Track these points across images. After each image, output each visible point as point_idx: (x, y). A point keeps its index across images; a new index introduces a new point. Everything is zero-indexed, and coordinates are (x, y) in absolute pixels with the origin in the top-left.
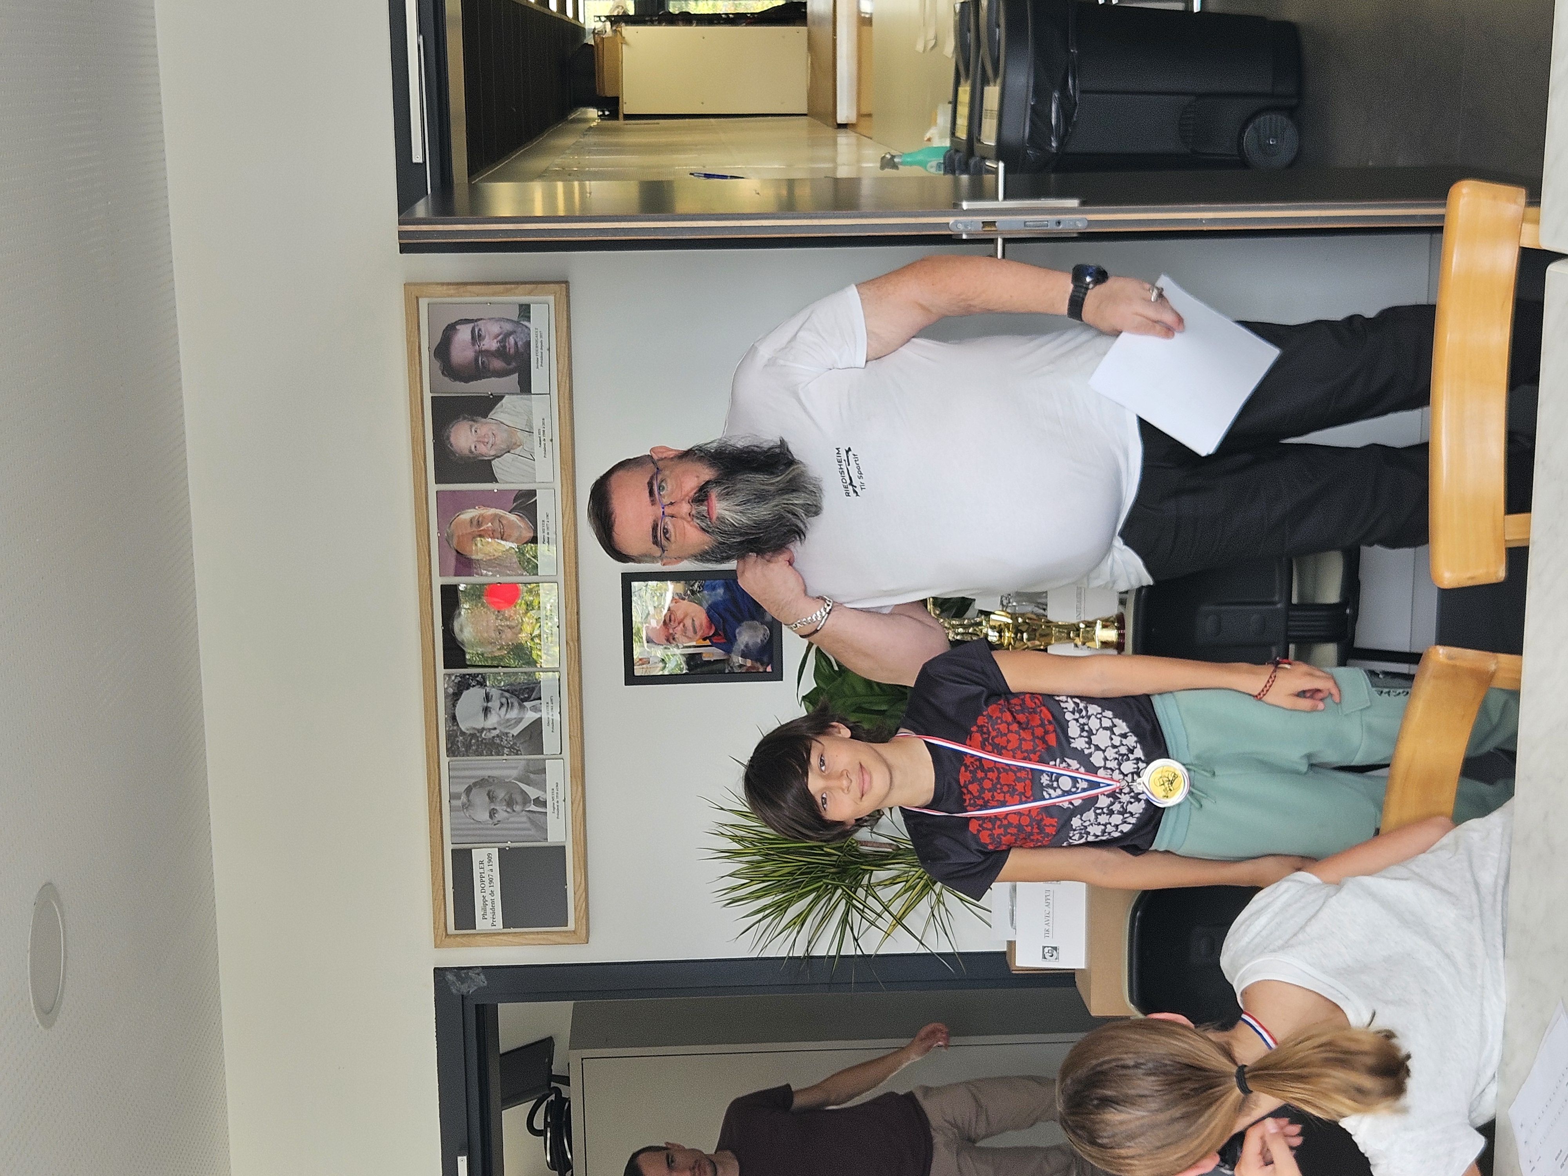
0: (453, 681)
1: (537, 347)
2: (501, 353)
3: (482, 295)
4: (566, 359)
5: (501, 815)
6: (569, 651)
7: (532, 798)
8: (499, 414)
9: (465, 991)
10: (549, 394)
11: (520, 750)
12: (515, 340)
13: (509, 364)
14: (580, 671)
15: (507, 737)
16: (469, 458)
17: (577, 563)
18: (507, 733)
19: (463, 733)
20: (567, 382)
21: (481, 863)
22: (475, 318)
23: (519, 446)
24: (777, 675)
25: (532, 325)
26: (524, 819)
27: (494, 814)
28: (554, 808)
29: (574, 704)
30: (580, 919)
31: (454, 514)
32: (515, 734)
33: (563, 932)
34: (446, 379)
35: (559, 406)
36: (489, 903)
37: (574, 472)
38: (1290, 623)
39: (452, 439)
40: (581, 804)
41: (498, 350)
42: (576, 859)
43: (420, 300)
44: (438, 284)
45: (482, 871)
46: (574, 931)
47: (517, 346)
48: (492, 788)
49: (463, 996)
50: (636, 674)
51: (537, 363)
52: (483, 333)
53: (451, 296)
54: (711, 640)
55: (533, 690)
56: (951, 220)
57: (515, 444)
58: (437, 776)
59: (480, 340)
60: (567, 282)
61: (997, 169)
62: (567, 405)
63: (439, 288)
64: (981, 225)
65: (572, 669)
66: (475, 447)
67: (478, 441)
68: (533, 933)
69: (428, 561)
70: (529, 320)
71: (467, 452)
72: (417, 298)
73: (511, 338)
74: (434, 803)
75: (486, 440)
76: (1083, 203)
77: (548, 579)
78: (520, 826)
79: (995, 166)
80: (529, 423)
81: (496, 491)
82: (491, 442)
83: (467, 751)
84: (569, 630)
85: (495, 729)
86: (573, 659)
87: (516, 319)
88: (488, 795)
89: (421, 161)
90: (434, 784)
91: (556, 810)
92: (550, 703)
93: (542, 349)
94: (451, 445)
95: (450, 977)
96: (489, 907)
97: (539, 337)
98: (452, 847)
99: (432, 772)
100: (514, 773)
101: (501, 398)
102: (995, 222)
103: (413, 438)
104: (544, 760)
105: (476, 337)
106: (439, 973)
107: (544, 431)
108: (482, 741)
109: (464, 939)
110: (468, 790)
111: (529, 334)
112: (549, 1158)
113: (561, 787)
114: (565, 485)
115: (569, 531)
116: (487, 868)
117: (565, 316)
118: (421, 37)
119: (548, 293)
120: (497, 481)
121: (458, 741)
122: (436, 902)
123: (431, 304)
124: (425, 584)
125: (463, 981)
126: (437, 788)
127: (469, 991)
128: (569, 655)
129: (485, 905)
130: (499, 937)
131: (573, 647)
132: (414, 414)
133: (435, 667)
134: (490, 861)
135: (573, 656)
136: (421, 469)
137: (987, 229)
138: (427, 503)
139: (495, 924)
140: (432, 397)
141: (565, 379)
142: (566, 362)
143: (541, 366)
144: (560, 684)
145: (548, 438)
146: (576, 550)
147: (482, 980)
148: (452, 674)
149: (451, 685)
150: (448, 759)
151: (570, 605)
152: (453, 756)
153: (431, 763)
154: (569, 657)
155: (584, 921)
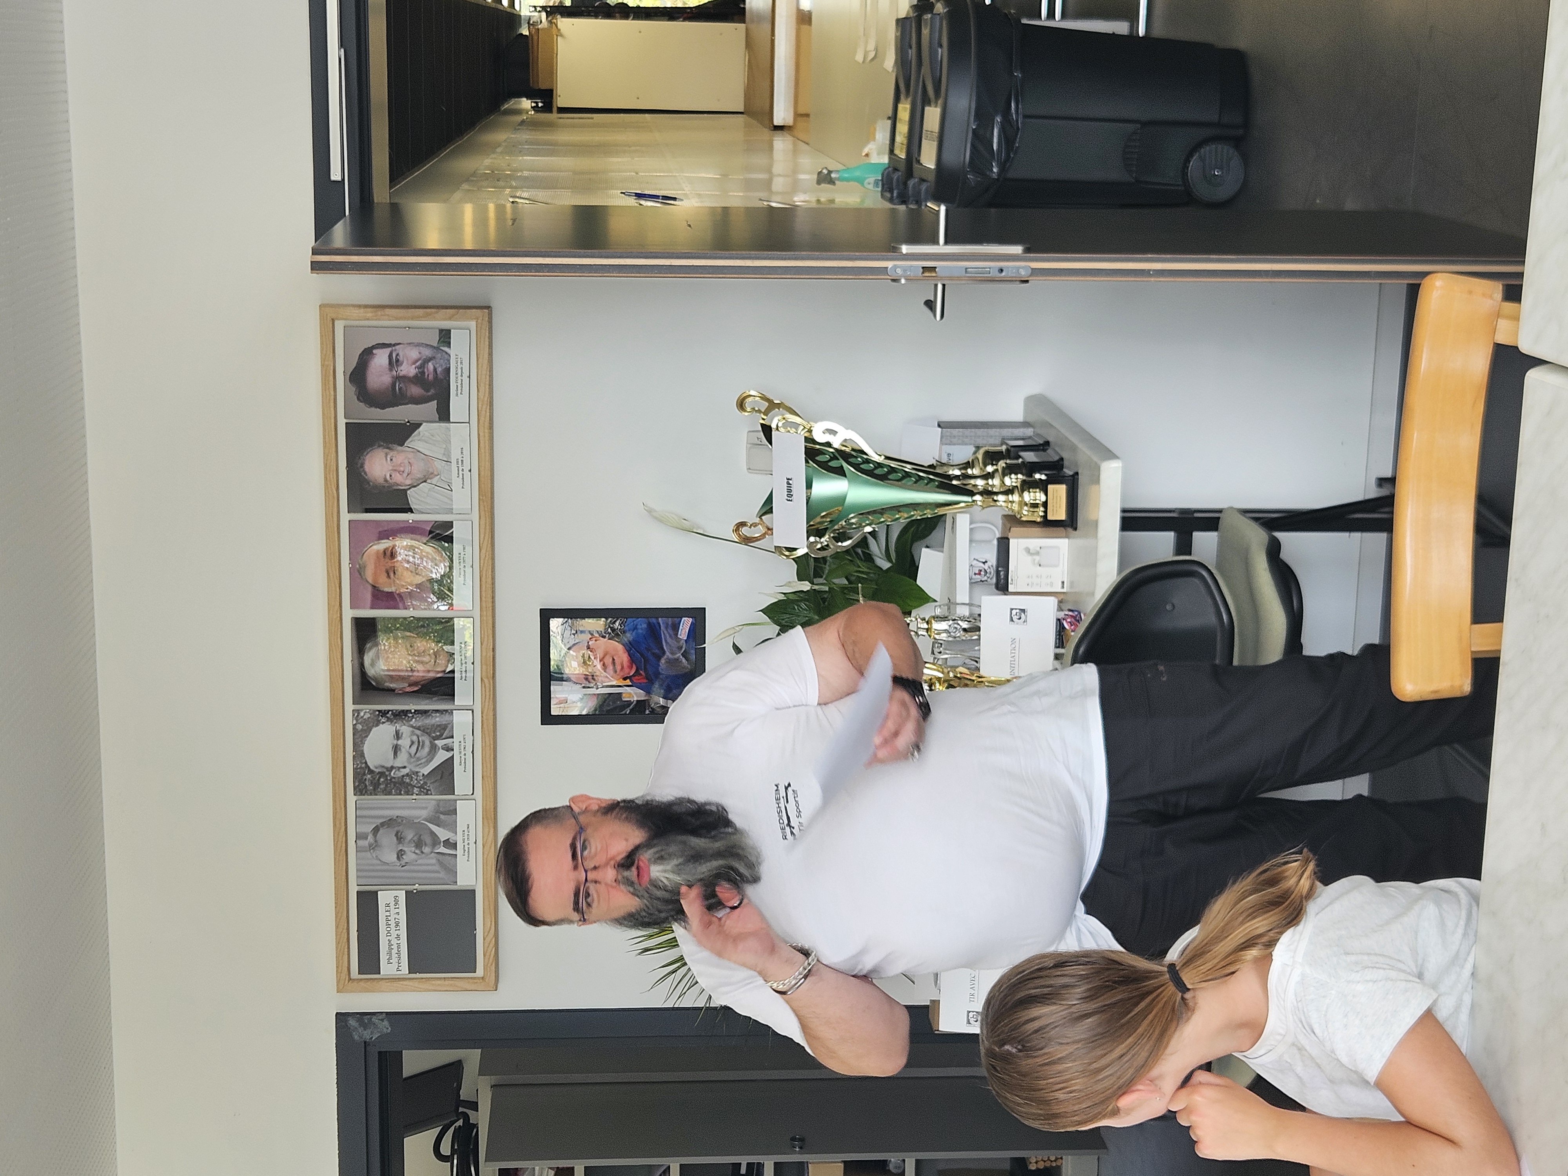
0: (362, 717)
1: (457, 374)
2: (419, 379)
3: (401, 319)
4: (487, 387)
5: (409, 856)
6: (484, 689)
7: (442, 840)
8: (415, 442)
9: (368, 1037)
10: (469, 423)
11: (430, 790)
12: (434, 367)
14: (495, 710)
16: (384, 487)
17: (493, 598)
18: (417, 772)
19: (371, 772)
20: (488, 411)
21: (388, 905)
25: (452, 351)
26: (434, 861)
27: (402, 855)
29: (488, 744)
30: (489, 965)
31: (367, 546)
32: (426, 774)
33: (471, 978)
35: (479, 435)
36: (395, 947)
37: (492, 503)
39: (367, 467)
41: (416, 376)
42: (487, 903)
43: (336, 322)
44: (354, 306)
45: (388, 914)
46: (483, 978)
47: (436, 372)
48: (400, 828)
49: (365, 1042)
50: (553, 714)
51: (457, 390)
52: (401, 359)
53: (368, 319)
54: (632, 680)
55: (445, 729)
56: (889, 264)
57: (432, 473)
58: (343, 815)
59: (397, 366)
60: (489, 308)
61: (938, 211)
62: (487, 435)
63: (356, 310)
64: (921, 270)
65: (486, 706)
66: (391, 476)
67: (395, 470)
68: (440, 978)
69: (338, 593)
70: (449, 346)
71: (381, 481)
72: (333, 321)
73: (430, 364)
74: (339, 843)
75: (402, 469)
76: (1027, 250)
77: (462, 614)
78: (430, 868)
79: (937, 209)
80: (448, 452)
81: (411, 521)
82: (407, 471)
83: (374, 789)
84: (484, 667)
85: (405, 767)
86: (487, 697)
87: (435, 345)
88: (396, 835)
89: (339, 179)
90: (340, 823)
93: (462, 376)
94: (365, 473)
95: (352, 1022)
96: (395, 951)
97: (459, 364)
98: (357, 888)
99: (338, 810)
100: (424, 813)
101: (419, 425)
102: (935, 267)
103: (325, 465)
104: (456, 800)
105: (394, 362)
106: (341, 1018)
107: (462, 461)
108: (391, 780)
109: (369, 983)
110: (376, 830)
111: (449, 361)
113: (472, 827)
114: (483, 518)
115: (486, 565)
116: (393, 911)
117: (487, 343)
118: (342, 50)
119: (470, 318)
120: (412, 512)
121: (365, 779)
122: (340, 945)
123: (348, 326)
124: (335, 617)
125: (365, 1026)
126: (343, 828)
127: (372, 1038)
128: (484, 692)
129: (391, 949)
130: (405, 983)
131: (487, 685)
132: (327, 440)
133: (343, 703)
134: (396, 904)
135: (488, 694)
136: (334, 497)
137: (927, 274)
138: (339, 533)
139: (400, 968)
140: (346, 423)
141: (485, 408)
142: (487, 390)
143: (461, 394)
144: (473, 724)
145: (467, 468)
146: (493, 584)
147: (385, 1027)
148: (362, 710)
149: (360, 721)
150: (355, 798)
151: (486, 640)
152: (361, 795)
153: (337, 802)
154: (484, 695)
155: (493, 968)
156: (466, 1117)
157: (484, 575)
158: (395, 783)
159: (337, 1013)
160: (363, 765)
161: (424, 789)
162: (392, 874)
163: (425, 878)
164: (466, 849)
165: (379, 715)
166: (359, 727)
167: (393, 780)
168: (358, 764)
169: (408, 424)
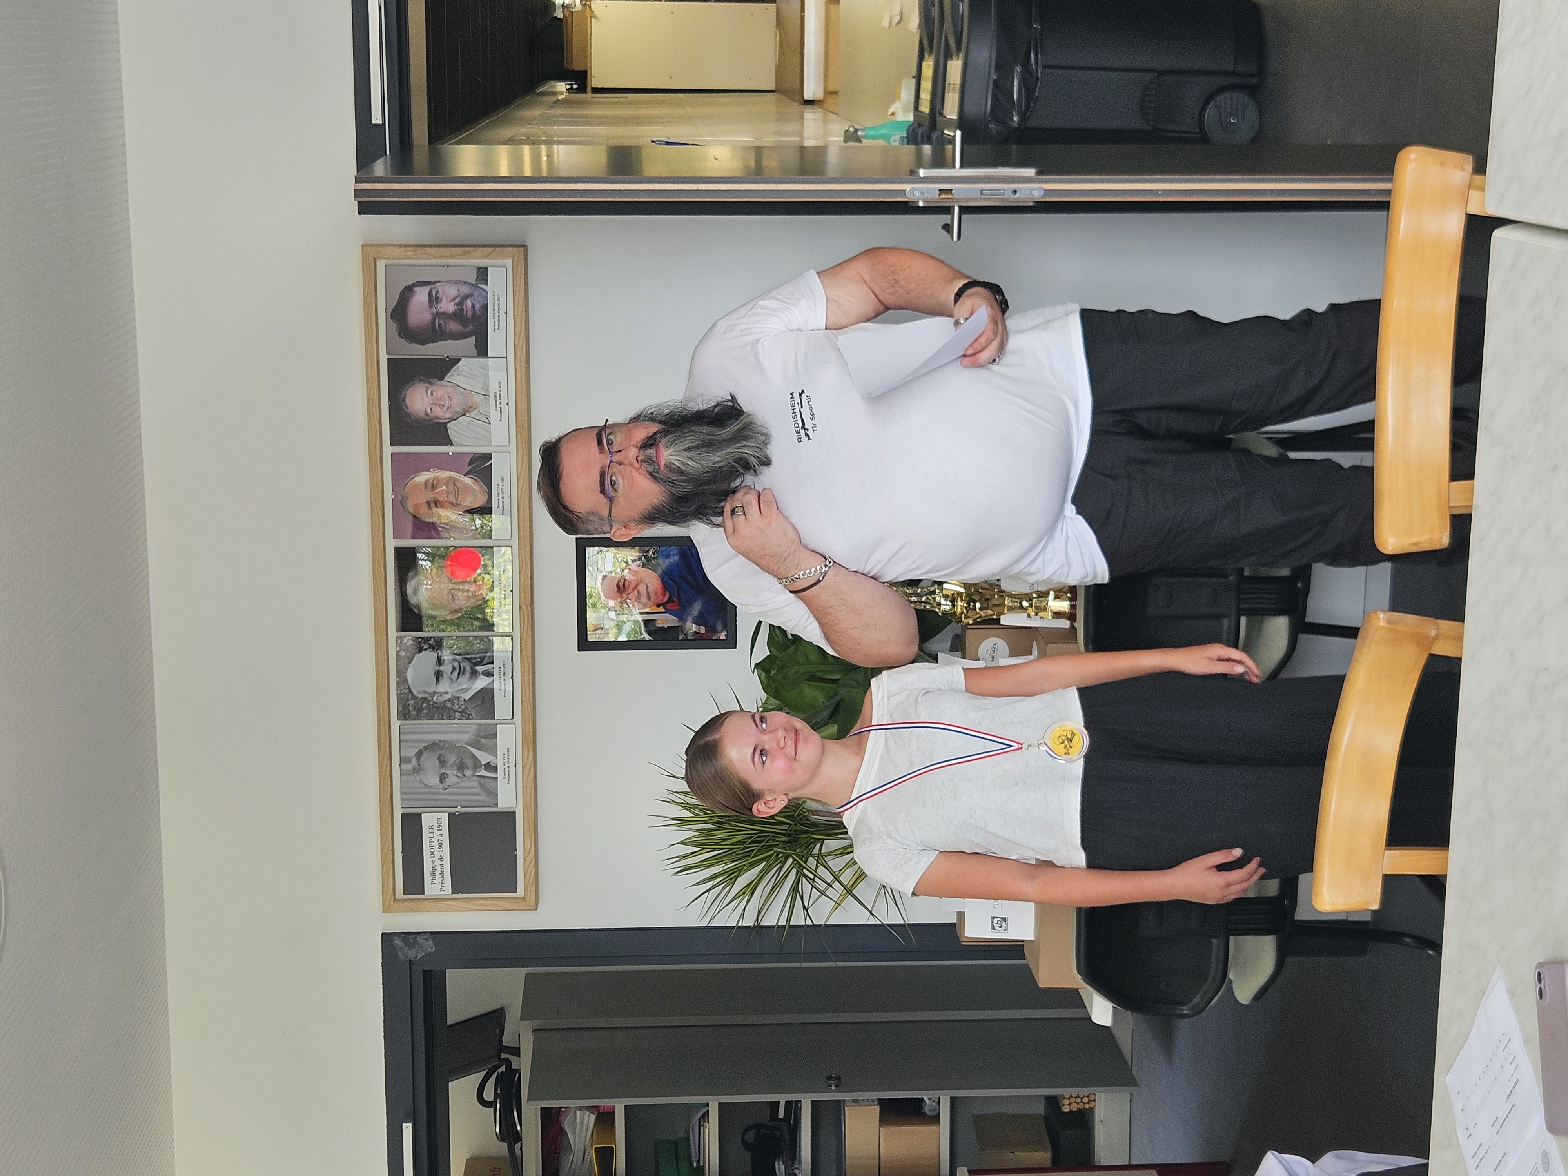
0: (405, 644)
1: (494, 310)
2: (458, 315)
3: (440, 257)
4: (524, 323)
5: (452, 779)
6: (522, 616)
7: (483, 763)
8: (454, 376)
9: (413, 956)
10: (506, 357)
12: (472, 303)
13: (465, 327)
14: (533, 636)
15: (459, 701)
16: (425, 420)
17: (531, 528)
18: (459, 697)
20: (524, 345)
21: (431, 827)
22: (433, 281)
23: (475, 409)
24: (731, 643)
25: (489, 289)
26: (476, 784)
27: (445, 778)
28: (505, 773)
29: (527, 669)
30: (530, 884)
31: (409, 477)
32: (467, 699)
33: (512, 898)
34: (403, 340)
35: (516, 369)
36: (438, 868)
37: (530, 435)
38: (1241, 596)
39: (408, 402)
40: (532, 770)
41: (455, 313)
42: (526, 825)
43: (378, 261)
44: (394, 245)
45: (431, 835)
46: (523, 897)
48: (442, 752)
49: (410, 961)
50: (589, 640)
52: (440, 296)
53: (409, 258)
54: (666, 606)
56: (907, 187)
57: (471, 407)
58: (388, 739)
59: (437, 303)
60: (525, 246)
61: (954, 137)
62: (523, 370)
63: (397, 250)
64: (938, 192)
65: (525, 633)
66: (431, 409)
67: (434, 404)
68: (482, 899)
69: (381, 523)
70: (487, 284)
71: (422, 414)
72: (375, 259)
74: (384, 767)
75: (442, 403)
76: (1040, 173)
77: (501, 543)
78: (472, 790)
79: (952, 134)
80: (486, 387)
81: (451, 454)
82: (447, 405)
83: (418, 714)
84: (522, 595)
85: (447, 693)
87: (473, 282)
88: (439, 759)
89: (380, 123)
90: (385, 748)
91: (506, 775)
92: (502, 668)
93: (499, 312)
94: (407, 407)
95: (398, 942)
96: (438, 872)
98: (401, 811)
99: (383, 735)
100: (466, 737)
101: (458, 360)
102: (952, 190)
103: (368, 398)
104: (497, 724)
105: (434, 300)
106: (387, 937)
107: (500, 395)
108: (433, 705)
109: (413, 903)
110: (419, 754)
111: (487, 298)
112: (498, 1130)
113: (512, 751)
114: (520, 450)
115: (523, 495)
116: (437, 833)
117: (523, 280)
119: (506, 256)
120: (452, 445)
121: (409, 705)
122: (385, 866)
123: (389, 265)
124: (378, 546)
125: (410, 946)
126: (388, 752)
127: (417, 957)
128: (522, 619)
129: (434, 870)
130: (448, 903)
131: (526, 612)
132: (370, 376)
133: (387, 631)
134: (439, 826)
135: (526, 619)
136: (376, 430)
137: (943, 196)
138: (382, 465)
139: (443, 889)
140: (388, 359)
141: (522, 342)
142: (524, 326)
143: (498, 329)
144: (512, 649)
145: (504, 401)
146: (531, 514)
147: (430, 946)
148: (405, 637)
149: (403, 648)
150: (399, 723)
151: (524, 568)
152: (404, 720)
153: (382, 726)
154: (522, 621)
155: (533, 887)
158: (437, 708)
159: (383, 934)
160: (407, 691)
161: (466, 713)
162: (434, 797)
163: (466, 801)
164: (507, 772)
166: (403, 653)
167: (435, 705)
168: (401, 690)
169: (448, 359)
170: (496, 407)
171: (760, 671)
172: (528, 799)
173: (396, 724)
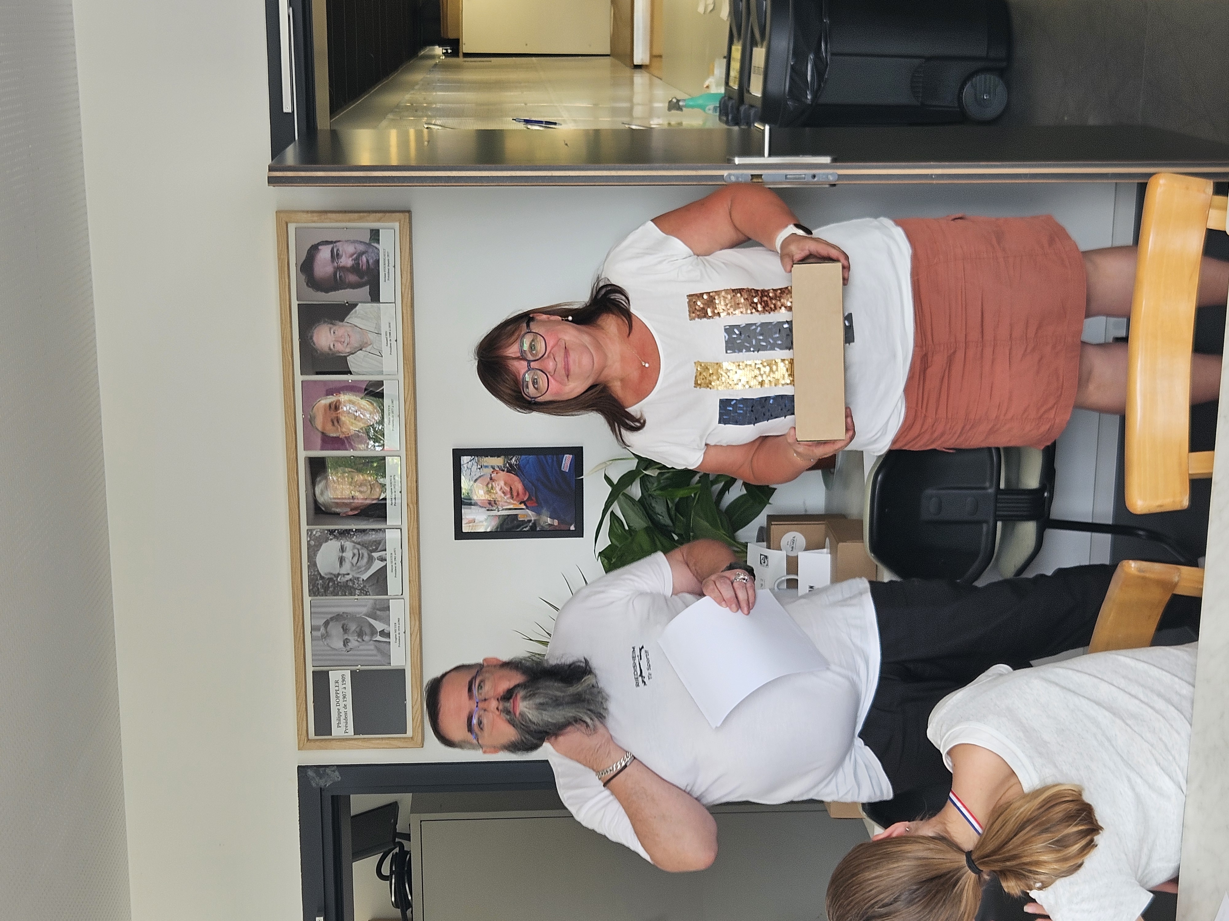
0: (314, 535)
1: (385, 264)
2: (355, 269)
3: (340, 221)
4: (409, 274)
5: (354, 642)
6: (409, 512)
7: (379, 631)
8: (352, 318)
9: (323, 785)
10: (395, 303)
11: (369, 592)
12: (367, 259)
13: (361, 278)
14: (418, 528)
15: (358, 581)
16: (328, 354)
17: (416, 440)
18: (358, 578)
19: (322, 578)
20: (410, 293)
21: (337, 682)
22: (334, 240)
23: (370, 345)
24: (579, 533)
26: (372, 647)
27: (347, 642)
28: (396, 639)
29: (413, 555)
30: (417, 728)
32: (365, 579)
33: (403, 738)
34: (310, 289)
35: (403, 312)
36: (343, 714)
37: (414, 366)
38: (998, 505)
39: (315, 339)
40: (418, 635)
42: (414, 680)
43: (289, 225)
44: (303, 212)
45: (337, 688)
46: (412, 738)
47: (369, 264)
48: (346, 622)
49: (321, 789)
50: (464, 531)
52: (340, 252)
53: (314, 222)
55: (379, 544)
56: (725, 173)
57: (366, 343)
58: (301, 612)
60: (409, 212)
61: (764, 130)
62: (409, 312)
63: (305, 215)
64: (750, 177)
65: (412, 526)
66: (334, 345)
67: (338, 341)
68: (379, 738)
69: (294, 438)
71: (327, 349)
72: (287, 223)
73: (364, 257)
74: (298, 634)
75: (343, 340)
76: (834, 160)
77: (391, 454)
78: (370, 652)
79: (762, 128)
80: (378, 326)
81: (350, 381)
82: (346, 342)
83: (325, 591)
84: (409, 495)
85: (348, 574)
86: (412, 518)
87: (368, 241)
88: (343, 627)
89: (290, 111)
90: (299, 618)
91: (398, 640)
93: (388, 266)
94: (314, 343)
95: (310, 773)
96: (343, 718)
98: (312, 669)
99: (297, 609)
100: (364, 610)
101: (355, 305)
102: (761, 175)
103: (283, 338)
105: (335, 256)
106: (302, 769)
107: (390, 333)
108: (337, 584)
109: (323, 743)
110: (326, 624)
111: (378, 254)
112: (393, 899)
113: (402, 621)
114: (407, 378)
115: (409, 414)
116: (341, 686)
117: (408, 240)
118: (291, 9)
119: (394, 221)
120: (351, 374)
121: (318, 584)
122: (300, 713)
123: (298, 228)
124: (292, 457)
125: (321, 776)
126: (301, 622)
127: (326, 785)
128: (409, 515)
129: (339, 716)
130: (351, 742)
131: (412, 509)
132: (283, 319)
133: (300, 524)
134: (343, 680)
135: (412, 515)
136: (289, 362)
137: (755, 180)
138: (294, 390)
139: (347, 731)
140: (298, 304)
141: (408, 291)
142: (409, 276)
143: (388, 280)
144: (401, 539)
145: (393, 338)
146: (416, 430)
147: (336, 776)
148: (314, 530)
149: (313, 538)
150: (310, 598)
151: (410, 475)
152: (314, 596)
153: (296, 602)
154: (409, 517)
155: (420, 730)
156: (401, 846)
157: (409, 422)
158: (341, 586)
159: (298, 766)
160: (316, 573)
161: (363, 590)
162: (340, 657)
163: (365, 661)
165: (327, 533)
166: (312, 543)
167: (339, 584)
168: (312, 572)
169: (347, 304)
170: (387, 343)
171: (603, 558)
172: (416, 659)
173: (307, 599)
